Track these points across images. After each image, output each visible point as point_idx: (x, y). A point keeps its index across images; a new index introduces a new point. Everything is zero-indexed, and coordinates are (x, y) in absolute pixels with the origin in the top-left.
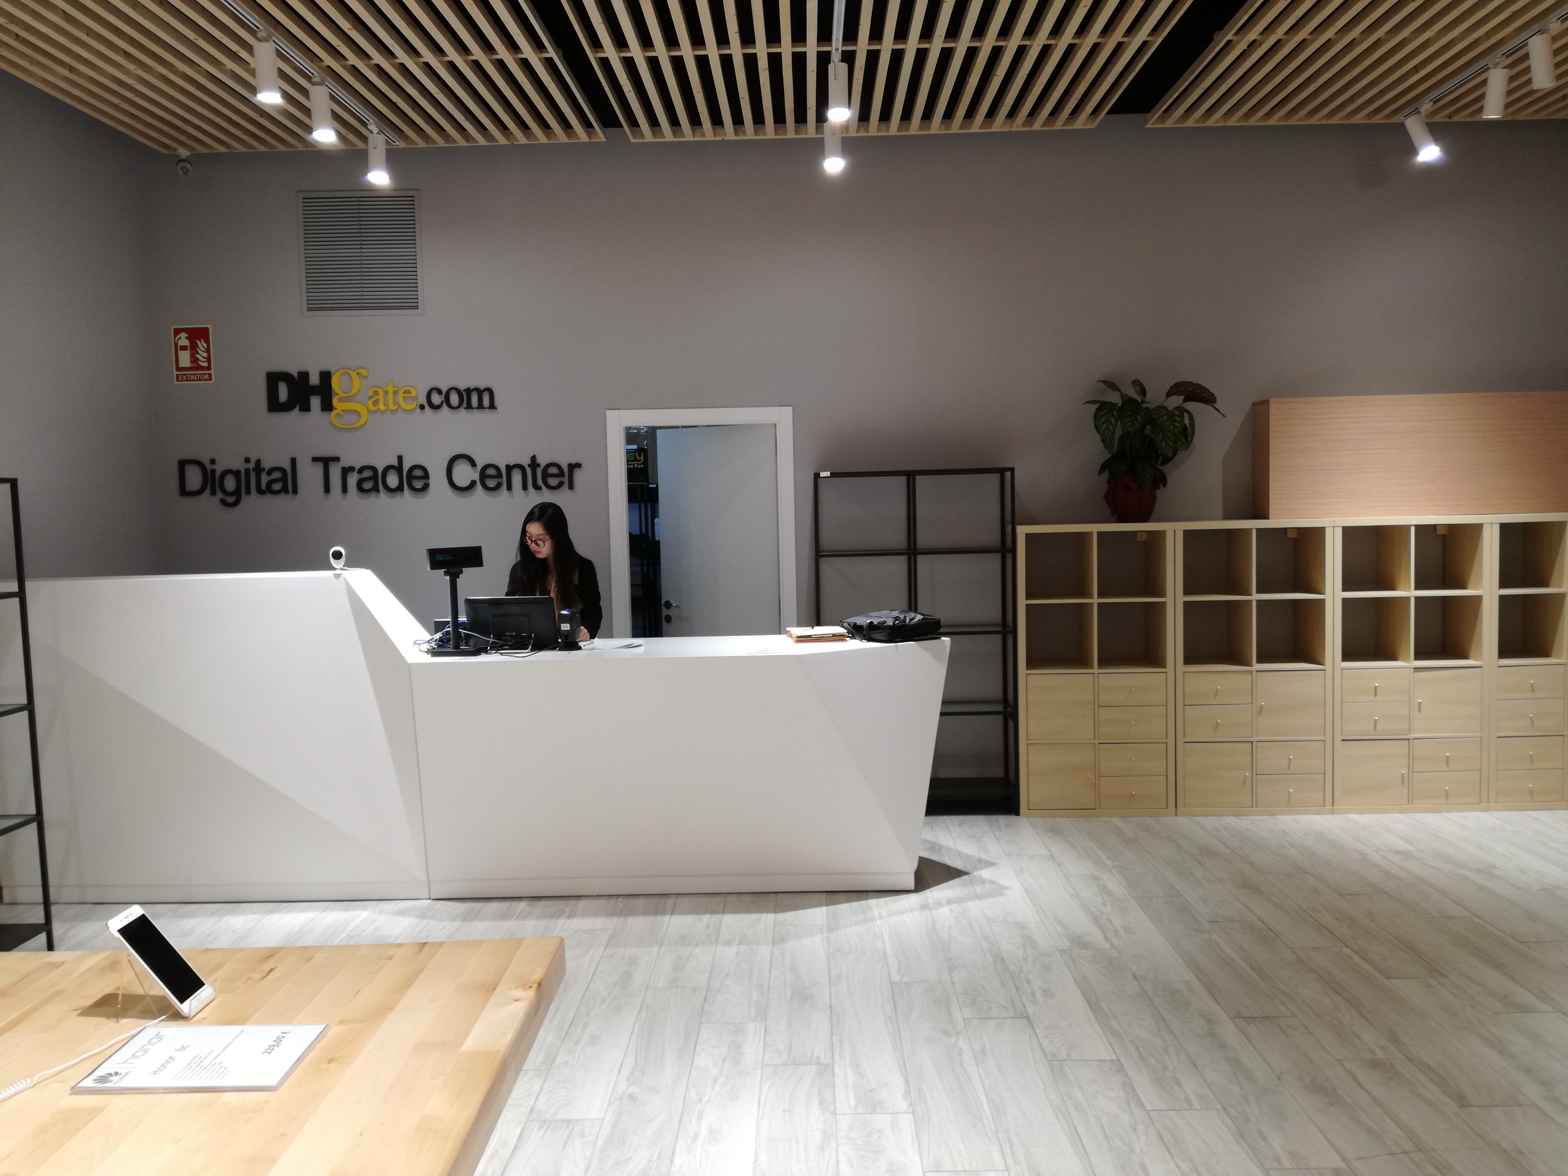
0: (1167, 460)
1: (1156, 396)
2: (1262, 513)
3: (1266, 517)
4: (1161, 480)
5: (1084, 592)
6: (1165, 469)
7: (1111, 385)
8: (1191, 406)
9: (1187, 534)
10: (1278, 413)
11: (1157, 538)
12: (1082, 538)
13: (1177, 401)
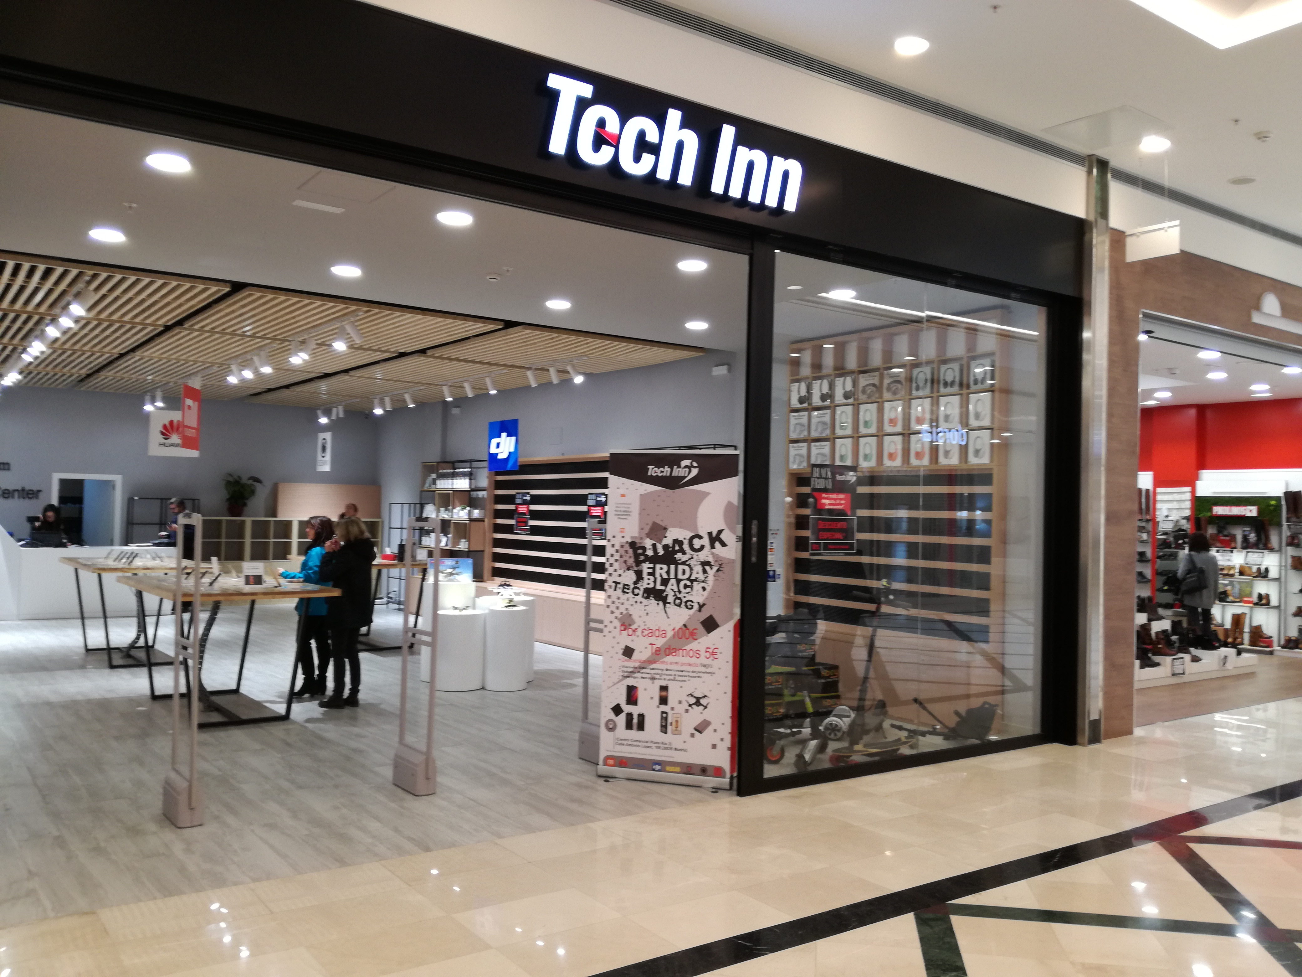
0: (247, 499)
1: (244, 480)
2: (274, 515)
3: (276, 517)
4: (245, 505)
5: (219, 537)
6: (246, 501)
7: (230, 475)
8: (255, 484)
9: (253, 521)
10: (281, 487)
11: (243, 521)
12: (220, 521)
13: (250, 482)
